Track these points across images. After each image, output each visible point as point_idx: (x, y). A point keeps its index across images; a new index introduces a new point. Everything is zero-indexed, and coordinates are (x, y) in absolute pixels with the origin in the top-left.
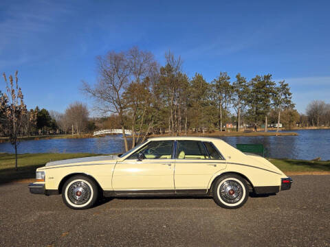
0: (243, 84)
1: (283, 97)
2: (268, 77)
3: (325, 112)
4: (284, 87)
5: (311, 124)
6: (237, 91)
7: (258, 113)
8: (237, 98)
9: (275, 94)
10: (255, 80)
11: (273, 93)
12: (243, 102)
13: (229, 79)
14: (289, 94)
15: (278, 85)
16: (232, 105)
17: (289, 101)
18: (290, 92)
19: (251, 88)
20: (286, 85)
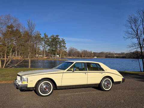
0: (47, 37)
1: (63, 45)
2: (57, 36)
3: (74, 51)
4: (63, 41)
5: (69, 56)
6: (44, 40)
7: (53, 51)
8: (44, 43)
9: (60, 43)
10: (52, 36)
11: (59, 42)
12: (47, 45)
13: (41, 34)
14: (65, 44)
15: (61, 40)
16: (41, 46)
17: (65, 47)
18: (65, 43)
19: (50, 40)
20: (64, 40)
